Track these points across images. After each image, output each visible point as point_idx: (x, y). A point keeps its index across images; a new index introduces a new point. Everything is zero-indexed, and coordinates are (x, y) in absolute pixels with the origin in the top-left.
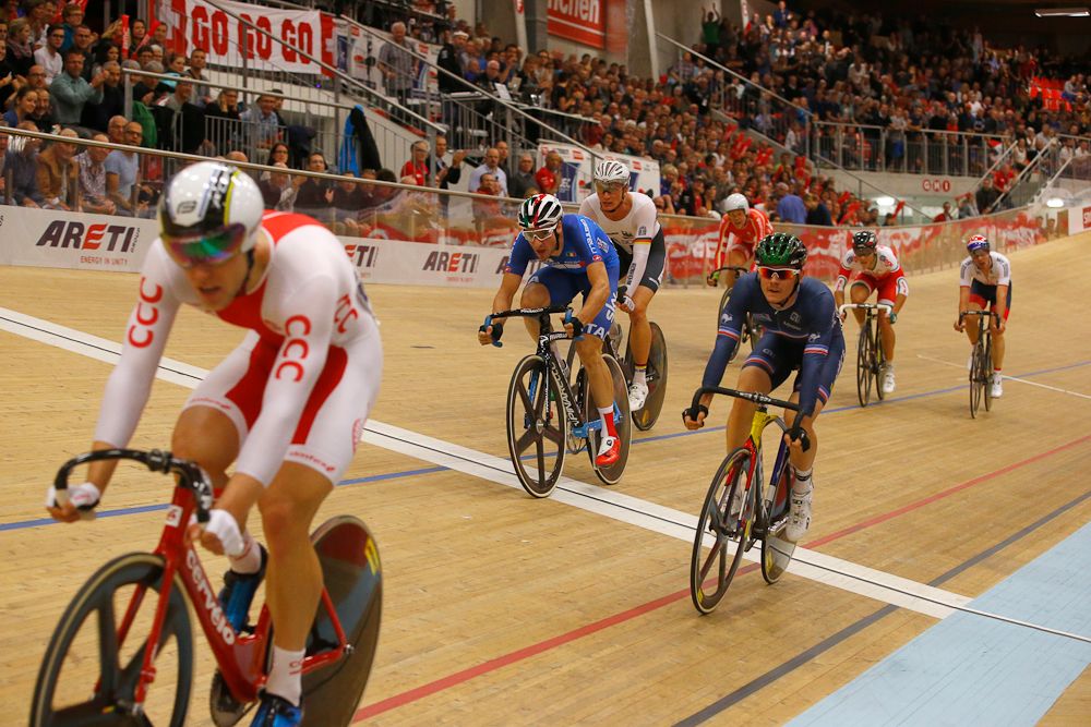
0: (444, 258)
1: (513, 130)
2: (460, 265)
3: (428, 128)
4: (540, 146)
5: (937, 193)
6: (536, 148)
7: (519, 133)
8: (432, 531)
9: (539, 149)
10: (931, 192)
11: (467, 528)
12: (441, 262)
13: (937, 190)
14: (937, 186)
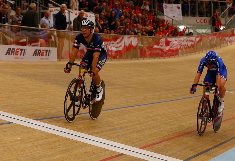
0: (13, 50)
1: (39, 2)
2: (19, 53)
3: (7, 3)
4: (49, 9)
5: (202, 24)
6: (48, 9)
7: (42, 4)
8: (6, 143)
9: (49, 10)
10: (200, 23)
11: (19, 142)
12: (12, 52)
13: (202, 23)
14: (202, 21)
